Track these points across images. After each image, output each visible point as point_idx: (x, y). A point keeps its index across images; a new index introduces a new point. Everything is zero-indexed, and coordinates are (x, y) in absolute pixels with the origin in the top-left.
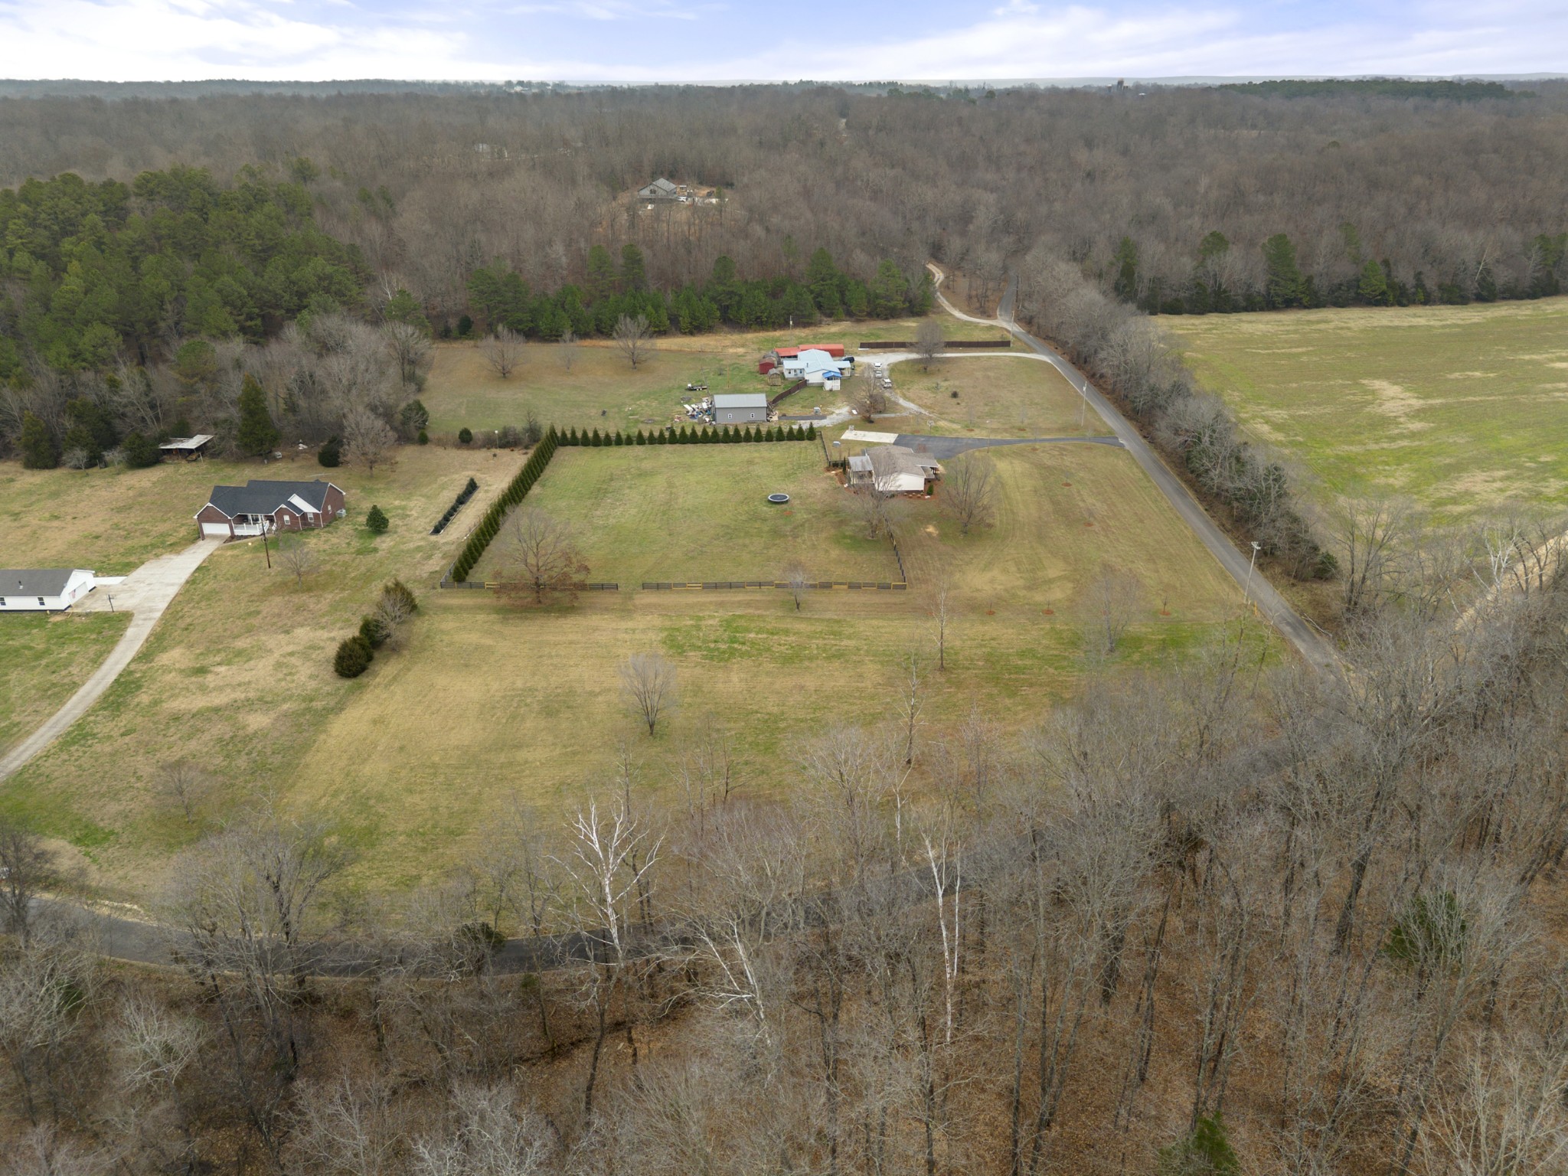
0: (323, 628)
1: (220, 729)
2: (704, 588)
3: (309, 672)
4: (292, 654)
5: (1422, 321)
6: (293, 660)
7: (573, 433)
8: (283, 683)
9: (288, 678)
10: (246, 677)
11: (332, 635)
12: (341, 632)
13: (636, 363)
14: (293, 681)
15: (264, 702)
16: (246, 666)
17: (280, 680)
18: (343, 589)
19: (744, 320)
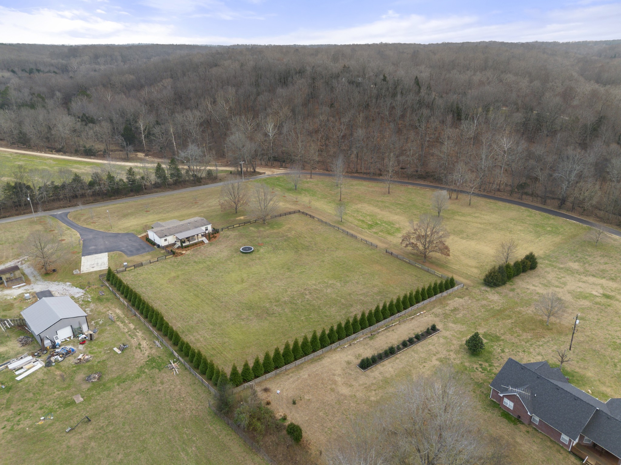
0: (538, 293)
1: (591, 269)
3: (549, 275)
4: (557, 287)
6: (557, 284)
8: (562, 275)
9: (560, 277)
10: (580, 284)
11: (534, 288)
12: (528, 287)
14: (557, 274)
15: (571, 272)
16: (582, 290)
17: (564, 277)
18: (519, 313)
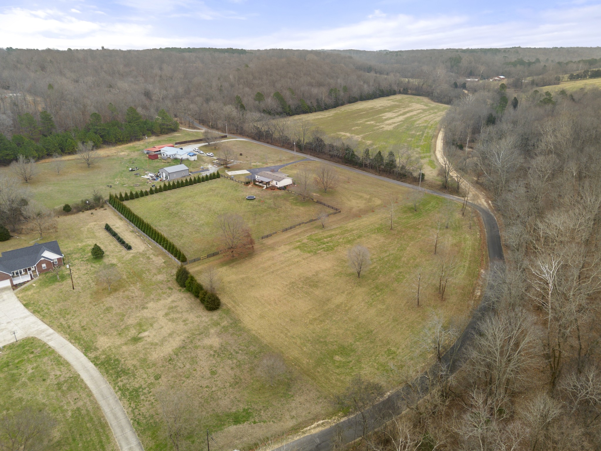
2: (283, 231)
3: (193, 316)
5: (320, 117)
7: (121, 195)
8: (190, 325)
10: (166, 331)
13: (89, 165)
14: (193, 322)
16: (156, 328)
17: (186, 324)
18: (134, 283)
19: (114, 140)
